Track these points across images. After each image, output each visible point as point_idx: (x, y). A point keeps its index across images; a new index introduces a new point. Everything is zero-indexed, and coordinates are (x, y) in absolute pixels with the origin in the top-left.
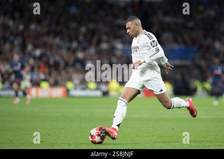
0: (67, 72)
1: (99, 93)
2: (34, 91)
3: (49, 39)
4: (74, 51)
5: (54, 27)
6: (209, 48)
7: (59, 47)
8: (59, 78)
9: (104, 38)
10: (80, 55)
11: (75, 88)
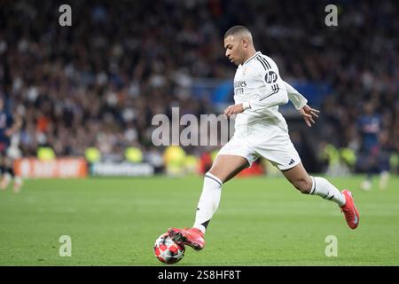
0: (87, 130)
1: (146, 170)
2: (25, 167)
3: (54, 69)
4: (101, 92)
5: (62, 46)
6: (353, 85)
7: (73, 84)
8: (73, 141)
9: (157, 66)
10: (112, 99)
11: (103, 160)
